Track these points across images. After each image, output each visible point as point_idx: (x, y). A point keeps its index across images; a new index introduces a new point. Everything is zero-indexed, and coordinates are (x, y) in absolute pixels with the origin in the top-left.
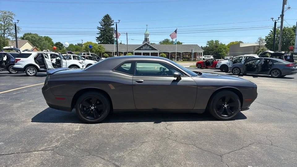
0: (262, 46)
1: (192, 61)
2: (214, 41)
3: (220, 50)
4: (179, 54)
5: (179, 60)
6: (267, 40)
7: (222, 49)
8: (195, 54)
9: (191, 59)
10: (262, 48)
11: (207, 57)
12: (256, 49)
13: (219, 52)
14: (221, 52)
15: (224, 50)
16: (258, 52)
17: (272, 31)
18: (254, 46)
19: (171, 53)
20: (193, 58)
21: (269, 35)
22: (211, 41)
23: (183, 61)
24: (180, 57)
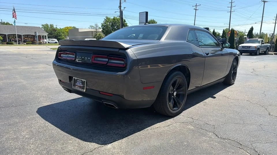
0: (98, 32)
1: (38, 45)
2: (49, 24)
3: (59, 34)
4: (20, 36)
5: (21, 43)
6: (103, 27)
7: (61, 33)
8: (40, 37)
9: (36, 42)
10: (99, 34)
11: (51, 40)
12: (94, 34)
13: (58, 36)
14: (60, 36)
15: (63, 34)
16: (96, 37)
17: (105, 20)
18: (92, 32)
19: (8, 35)
20: (38, 42)
21: (104, 23)
22: (46, 25)
23: (27, 44)
24: (22, 40)
